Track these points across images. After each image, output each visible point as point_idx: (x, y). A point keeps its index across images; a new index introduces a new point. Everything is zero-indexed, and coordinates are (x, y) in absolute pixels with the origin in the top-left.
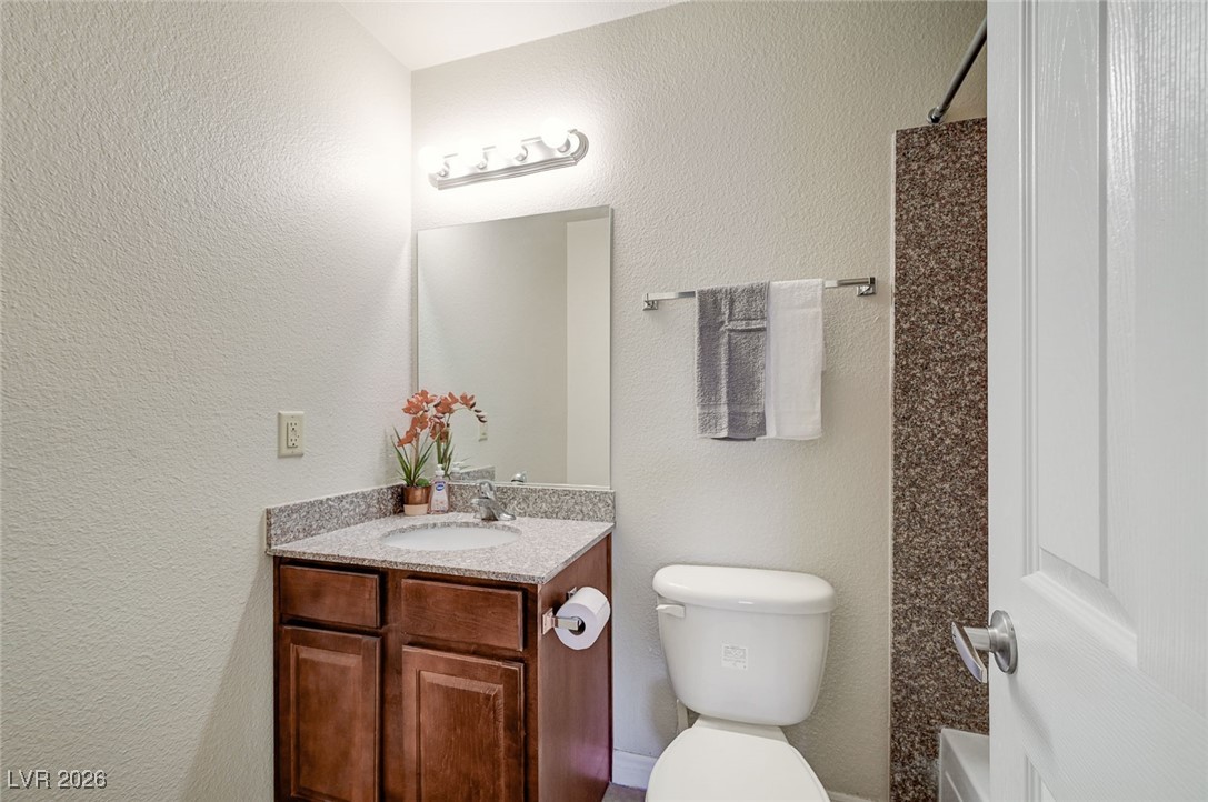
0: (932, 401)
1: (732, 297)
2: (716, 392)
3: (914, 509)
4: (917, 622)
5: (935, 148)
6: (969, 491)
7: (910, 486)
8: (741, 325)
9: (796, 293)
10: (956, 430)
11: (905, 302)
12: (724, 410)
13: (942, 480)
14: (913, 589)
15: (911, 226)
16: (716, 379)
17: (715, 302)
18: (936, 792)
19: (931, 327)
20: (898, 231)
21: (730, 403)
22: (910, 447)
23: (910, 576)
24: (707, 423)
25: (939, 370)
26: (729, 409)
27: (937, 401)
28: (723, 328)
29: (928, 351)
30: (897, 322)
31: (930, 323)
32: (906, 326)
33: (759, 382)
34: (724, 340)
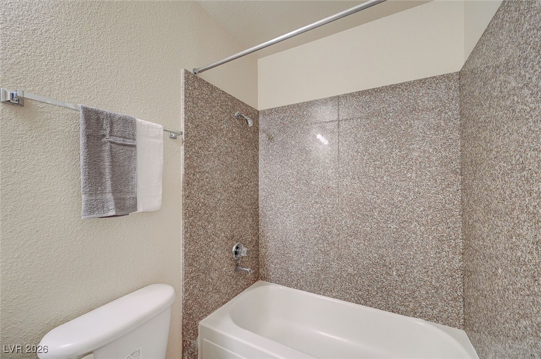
0: (196, 189)
1: (112, 119)
2: (102, 184)
3: (191, 236)
4: (192, 284)
5: (196, 85)
6: (206, 224)
7: (190, 226)
8: (119, 140)
9: (150, 130)
10: (203, 200)
11: (188, 145)
12: (109, 196)
13: (199, 221)
14: (191, 270)
15: (189, 113)
16: (101, 174)
17: (98, 119)
18: (197, 351)
19: (196, 158)
20: (185, 113)
21: (114, 192)
22: (189, 209)
23: (191, 265)
24: (94, 207)
25: (198, 176)
26: (114, 196)
27: (197, 189)
28: (104, 140)
29: (194, 168)
30: (185, 154)
31: (195, 156)
32: (188, 156)
33: (132, 178)
34: (107, 148)
